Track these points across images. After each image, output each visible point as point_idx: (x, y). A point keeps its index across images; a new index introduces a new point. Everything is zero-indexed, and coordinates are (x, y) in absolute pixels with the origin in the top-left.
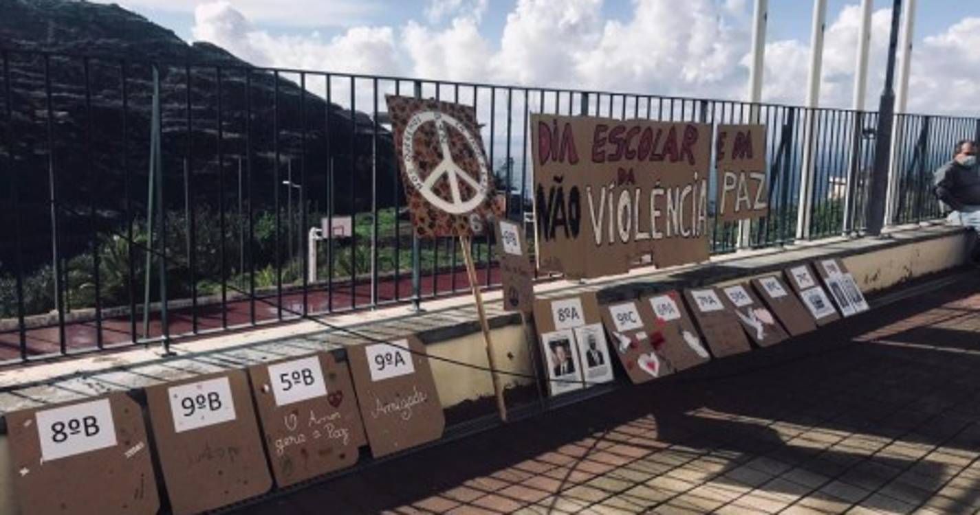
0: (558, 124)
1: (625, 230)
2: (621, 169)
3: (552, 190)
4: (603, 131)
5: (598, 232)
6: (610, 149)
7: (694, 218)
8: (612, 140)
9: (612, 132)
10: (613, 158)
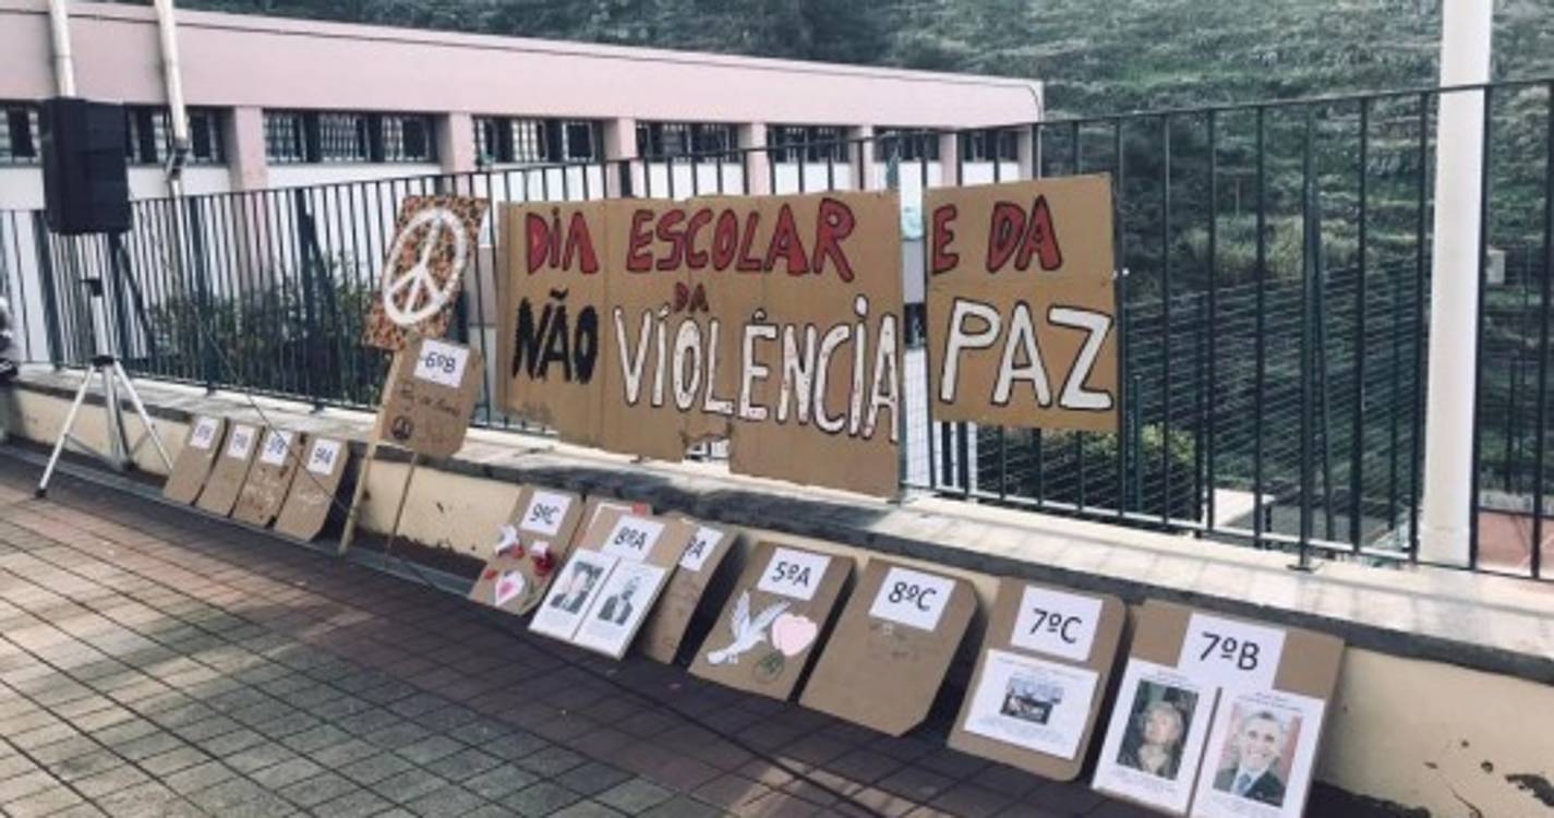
0: (561, 216)
1: (685, 389)
2: (679, 285)
3: (548, 310)
4: (646, 220)
5: (633, 383)
6: (660, 249)
7: (857, 399)
8: (666, 236)
9: (661, 222)
10: (666, 265)
